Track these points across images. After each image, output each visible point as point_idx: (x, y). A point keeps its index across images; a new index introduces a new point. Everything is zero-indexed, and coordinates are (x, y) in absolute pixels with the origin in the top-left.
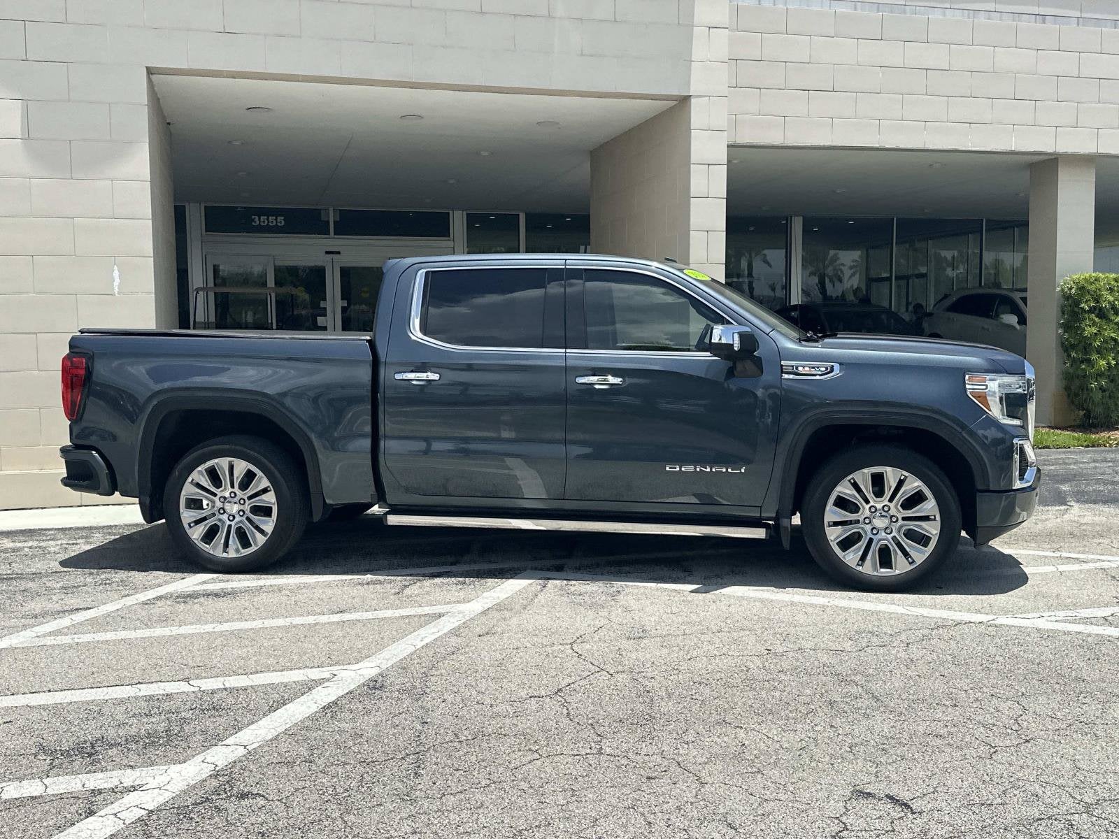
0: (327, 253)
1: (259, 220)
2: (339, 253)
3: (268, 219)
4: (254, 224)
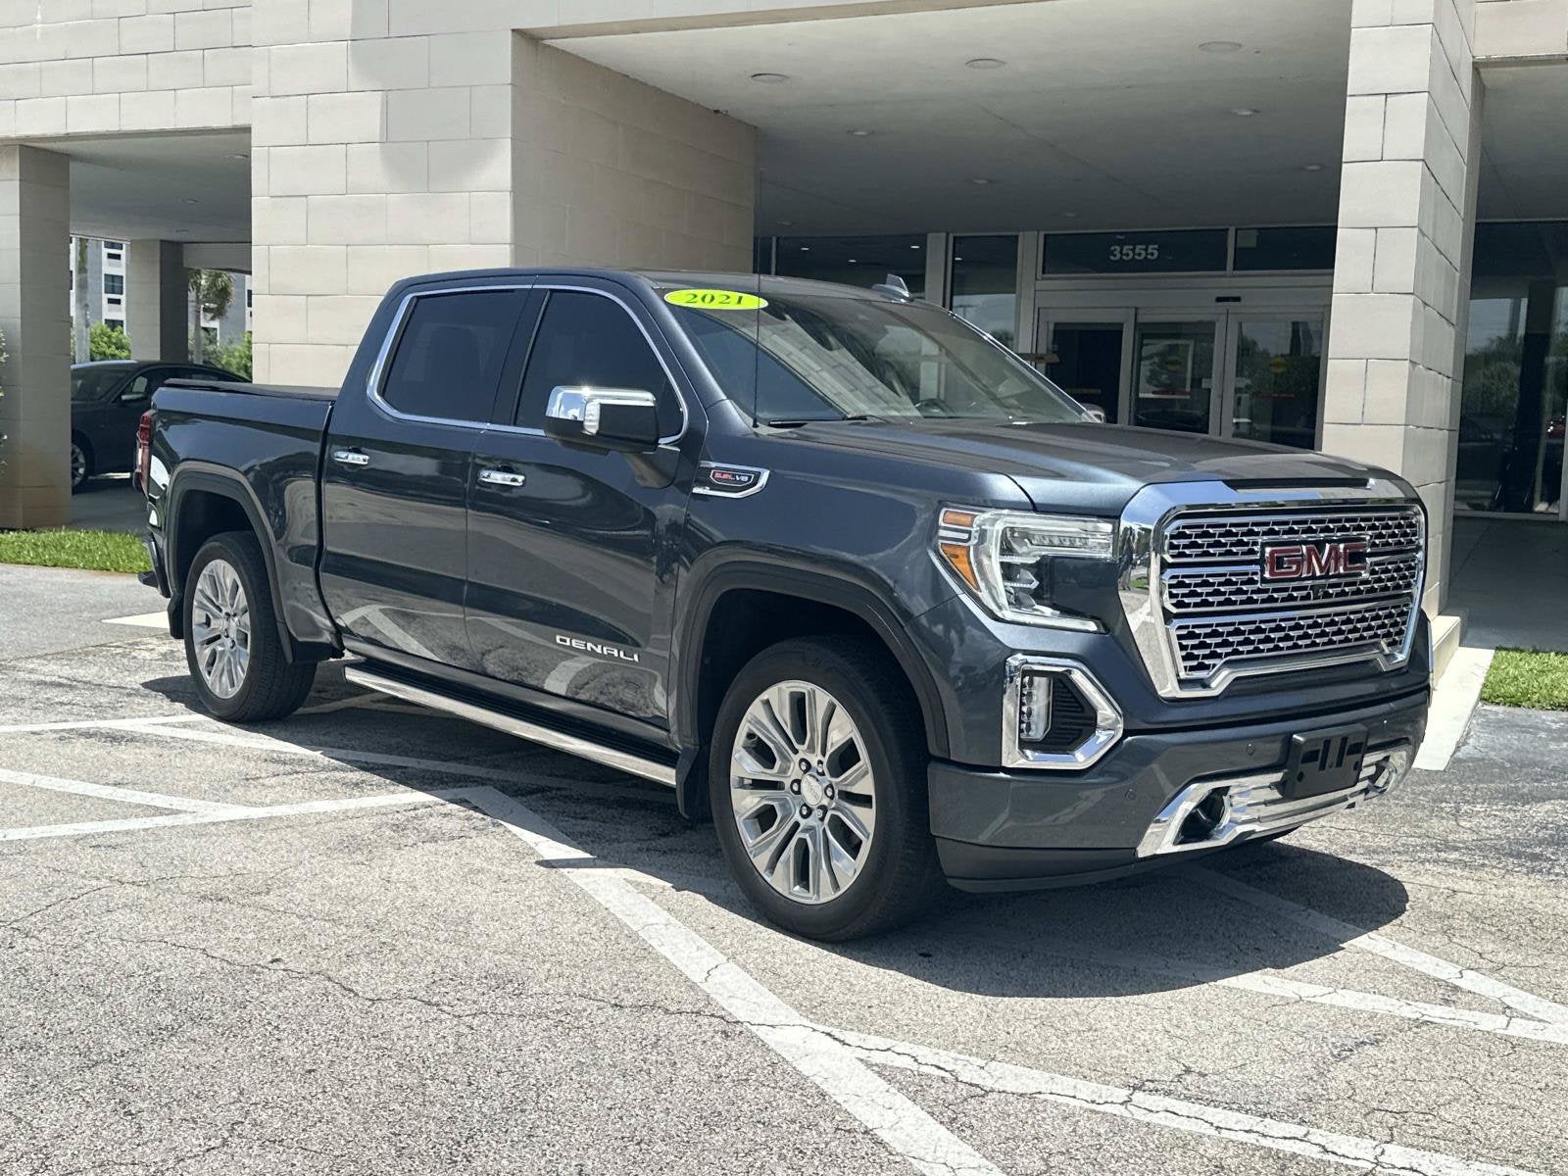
0: (1219, 300)
1: (1121, 252)
2: (1238, 299)
3: (1133, 250)
4: (1112, 258)
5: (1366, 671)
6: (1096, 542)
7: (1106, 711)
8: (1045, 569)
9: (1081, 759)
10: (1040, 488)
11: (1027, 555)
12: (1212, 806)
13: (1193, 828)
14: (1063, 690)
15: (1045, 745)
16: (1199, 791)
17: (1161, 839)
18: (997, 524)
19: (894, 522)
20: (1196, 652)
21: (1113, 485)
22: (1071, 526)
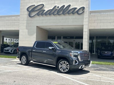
5: (88, 60)
6: (77, 54)
7: (78, 62)
8: (75, 55)
9: (77, 64)
10: (74, 52)
11: (74, 55)
12: (82, 66)
13: (81, 67)
14: (76, 61)
15: (75, 63)
16: (81, 66)
17: (80, 68)
18: (72, 53)
19: (67, 53)
20: (81, 59)
21: (77, 52)
22: (76, 53)
